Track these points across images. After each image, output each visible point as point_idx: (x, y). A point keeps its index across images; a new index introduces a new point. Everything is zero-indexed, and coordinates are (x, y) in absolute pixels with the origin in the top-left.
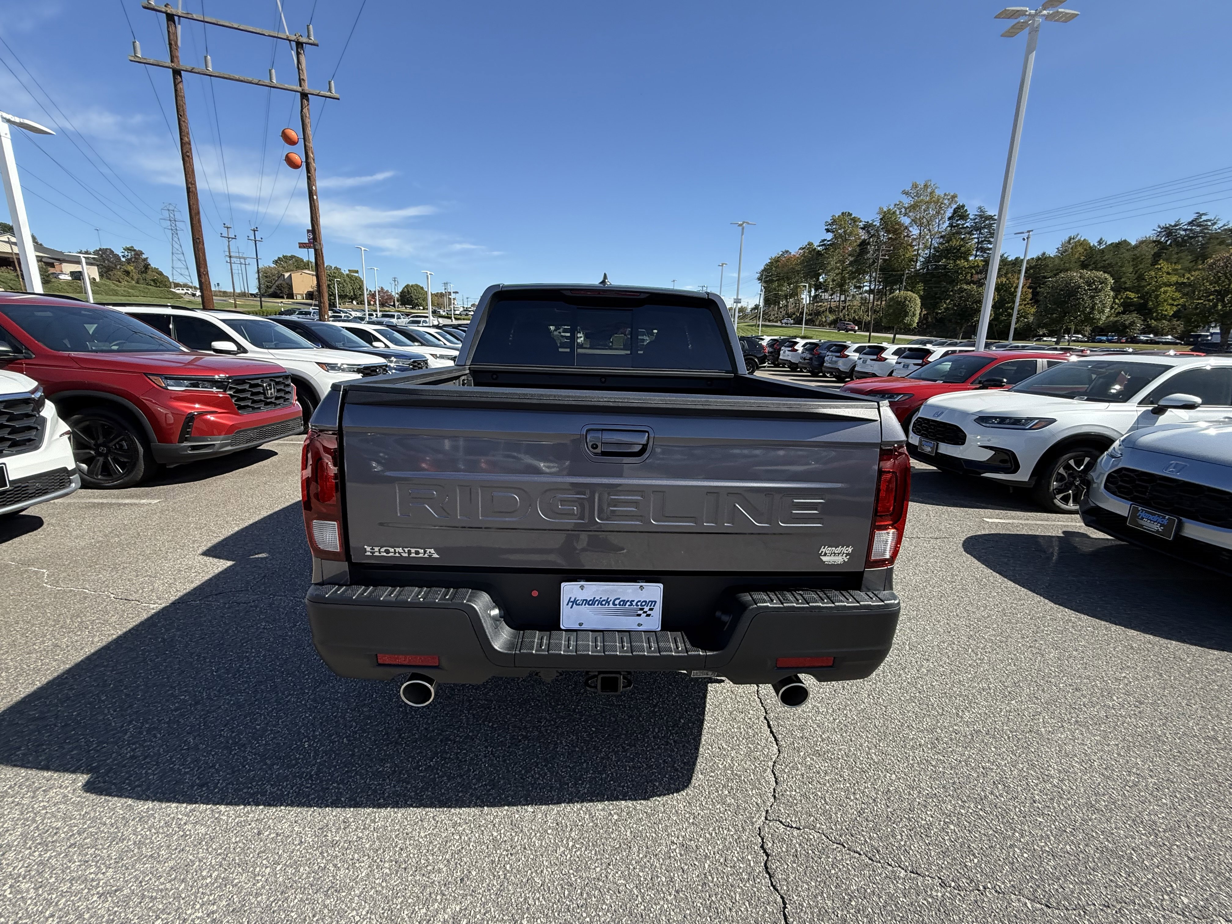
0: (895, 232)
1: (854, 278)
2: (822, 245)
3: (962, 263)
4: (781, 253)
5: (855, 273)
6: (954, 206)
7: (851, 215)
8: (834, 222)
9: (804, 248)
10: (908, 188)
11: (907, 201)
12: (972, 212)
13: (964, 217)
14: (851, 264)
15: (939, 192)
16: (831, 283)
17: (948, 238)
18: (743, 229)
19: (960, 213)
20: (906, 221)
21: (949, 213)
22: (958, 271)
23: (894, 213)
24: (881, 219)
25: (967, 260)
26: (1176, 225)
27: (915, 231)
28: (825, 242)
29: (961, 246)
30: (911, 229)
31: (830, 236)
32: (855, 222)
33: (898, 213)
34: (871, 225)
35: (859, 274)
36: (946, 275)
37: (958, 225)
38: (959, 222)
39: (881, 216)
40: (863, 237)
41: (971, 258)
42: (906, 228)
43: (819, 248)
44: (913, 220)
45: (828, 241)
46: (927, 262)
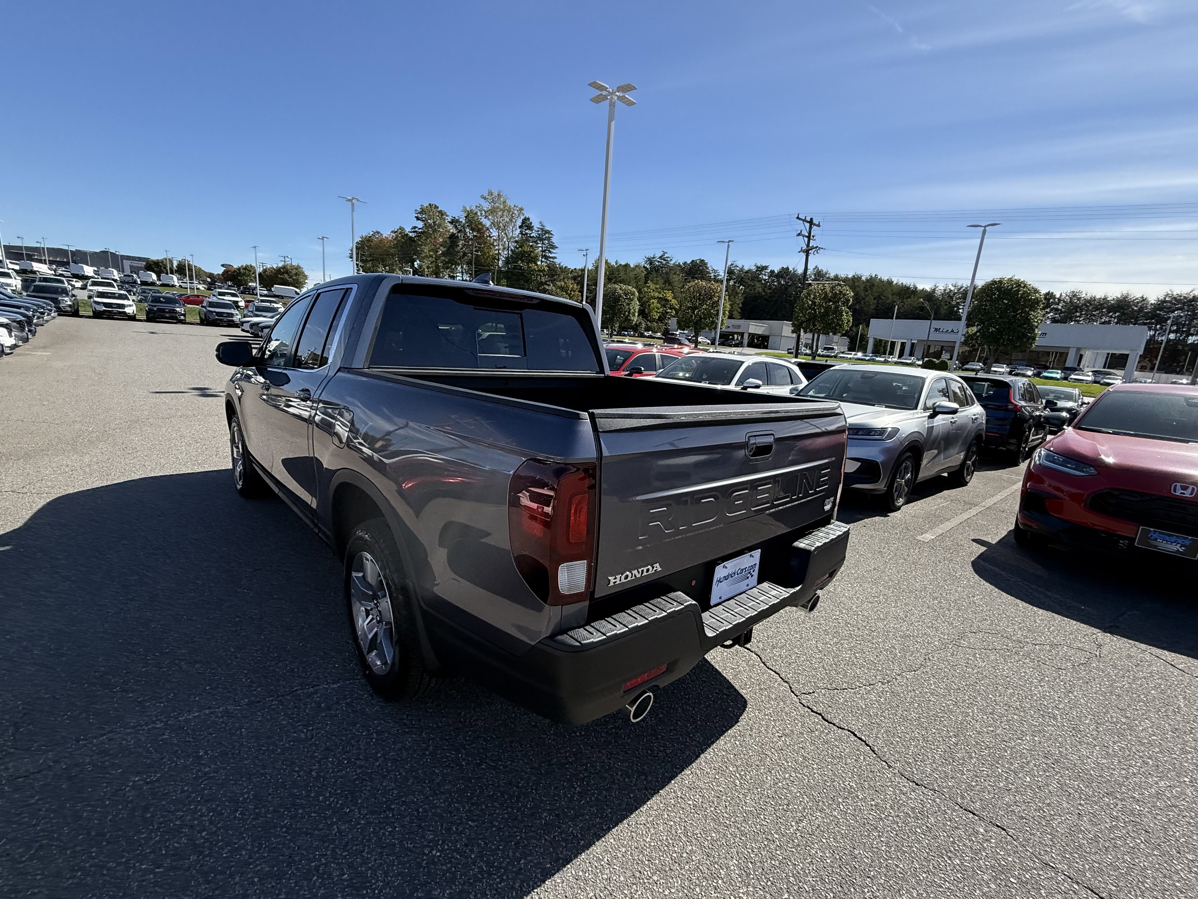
0: (479, 231)
1: (447, 268)
2: (414, 232)
3: (532, 265)
4: (372, 233)
5: (447, 263)
6: (523, 218)
7: (438, 207)
8: (422, 212)
9: (396, 232)
10: (486, 194)
11: (486, 206)
12: (536, 225)
13: (530, 227)
14: (443, 254)
15: (510, 203)
16: (426, 270)
17: (520, 244)
18: (353, 205)
19: (526, 224)
20: (487, 223)
21: (519, 223)
22: (531, 271)
23: (476, 213)
24: (466, 217)
25: (537, 265)
26: (654, 258)
27: (494, 233)
28: (417, 229)
29: (532, 252)
30: (491, 230)
31: (420, 224)
32: (442, 215)
33: (479, 214)
34: (457, 221)
35: (452, 265)
36: (522, 274)
37: (526, 234)
38: (527, 231)
39: (465, 215)
40: (451, 231)
41: (539, 263)
42: (488, 229)
43: (411, 234)
44: (492, 223)
45: (419, 229)
46: (507, 261)
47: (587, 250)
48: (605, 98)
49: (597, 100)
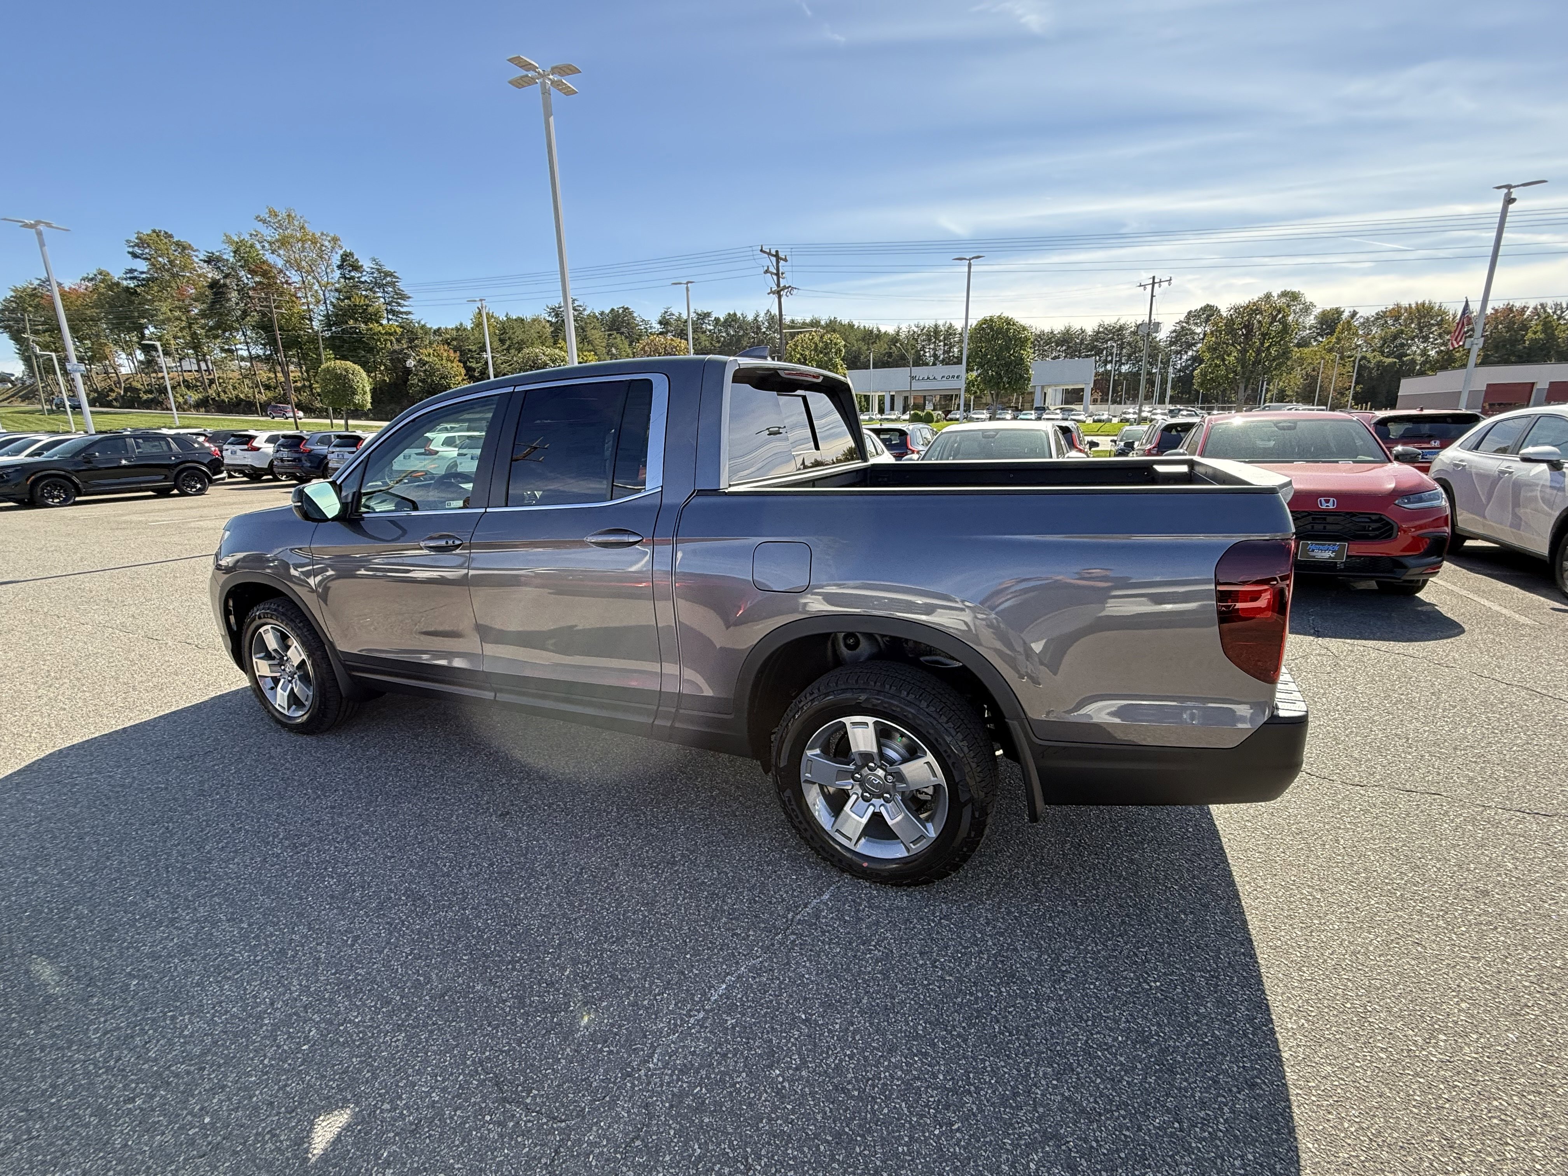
0: (265, 274)
1: (216, 337)
2: (131, 278)
3: (374, 326)
4: (37, 282)
5: (211, 329)
6: (341, 252)
7: (171, 236)
8: (142, 243)
9: (92, 279)
10: (265, 215)
11: (269, 234)
12: (367, 265)
13: (356, 267)
14: (203, 314)
15: (313, 229)
16: (172, 342)
17: (347, 292)
19: (348, 263)
20: (276, 261)
21: (336, 260)
22: (373, 335)
23: (252, 246)
24: (235, 252)
25: (381, 325)
27: (295, 277)
28: (136, 274)
29: (367, 306)
30: (287, 273)
31: (142, 266)
32: (184, 248)
33: (258, 246)
34: (219, 259)
35: (224, 332)
36: (360, 341)
37: (352, 278)
38: (353, 274)
39: (232, 248)
40: (210, 275)
41: (384, 322)
42: (281, 271)
43: (125, 283)
44: (287, 262)
45: (142, 273)
46: (328, 323)
47: (481, 300)
48: (532, 81)
49: (520, 83)
